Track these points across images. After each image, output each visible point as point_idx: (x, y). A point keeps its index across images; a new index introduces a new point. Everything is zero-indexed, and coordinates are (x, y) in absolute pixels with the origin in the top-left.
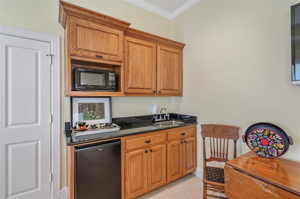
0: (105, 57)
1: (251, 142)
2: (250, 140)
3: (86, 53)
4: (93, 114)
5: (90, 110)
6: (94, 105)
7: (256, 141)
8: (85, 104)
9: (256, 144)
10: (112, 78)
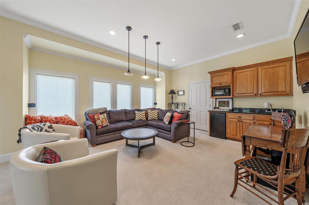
0: (222, 84)
1: (283, 121)
2: (282, 120)
3: (216, 84)
4: (224, 105)
5: (223, 103)
6: (225, 102)
7: (286, 120)
8: (221, 101)
9: (285, 122)
10: (227, 90)
